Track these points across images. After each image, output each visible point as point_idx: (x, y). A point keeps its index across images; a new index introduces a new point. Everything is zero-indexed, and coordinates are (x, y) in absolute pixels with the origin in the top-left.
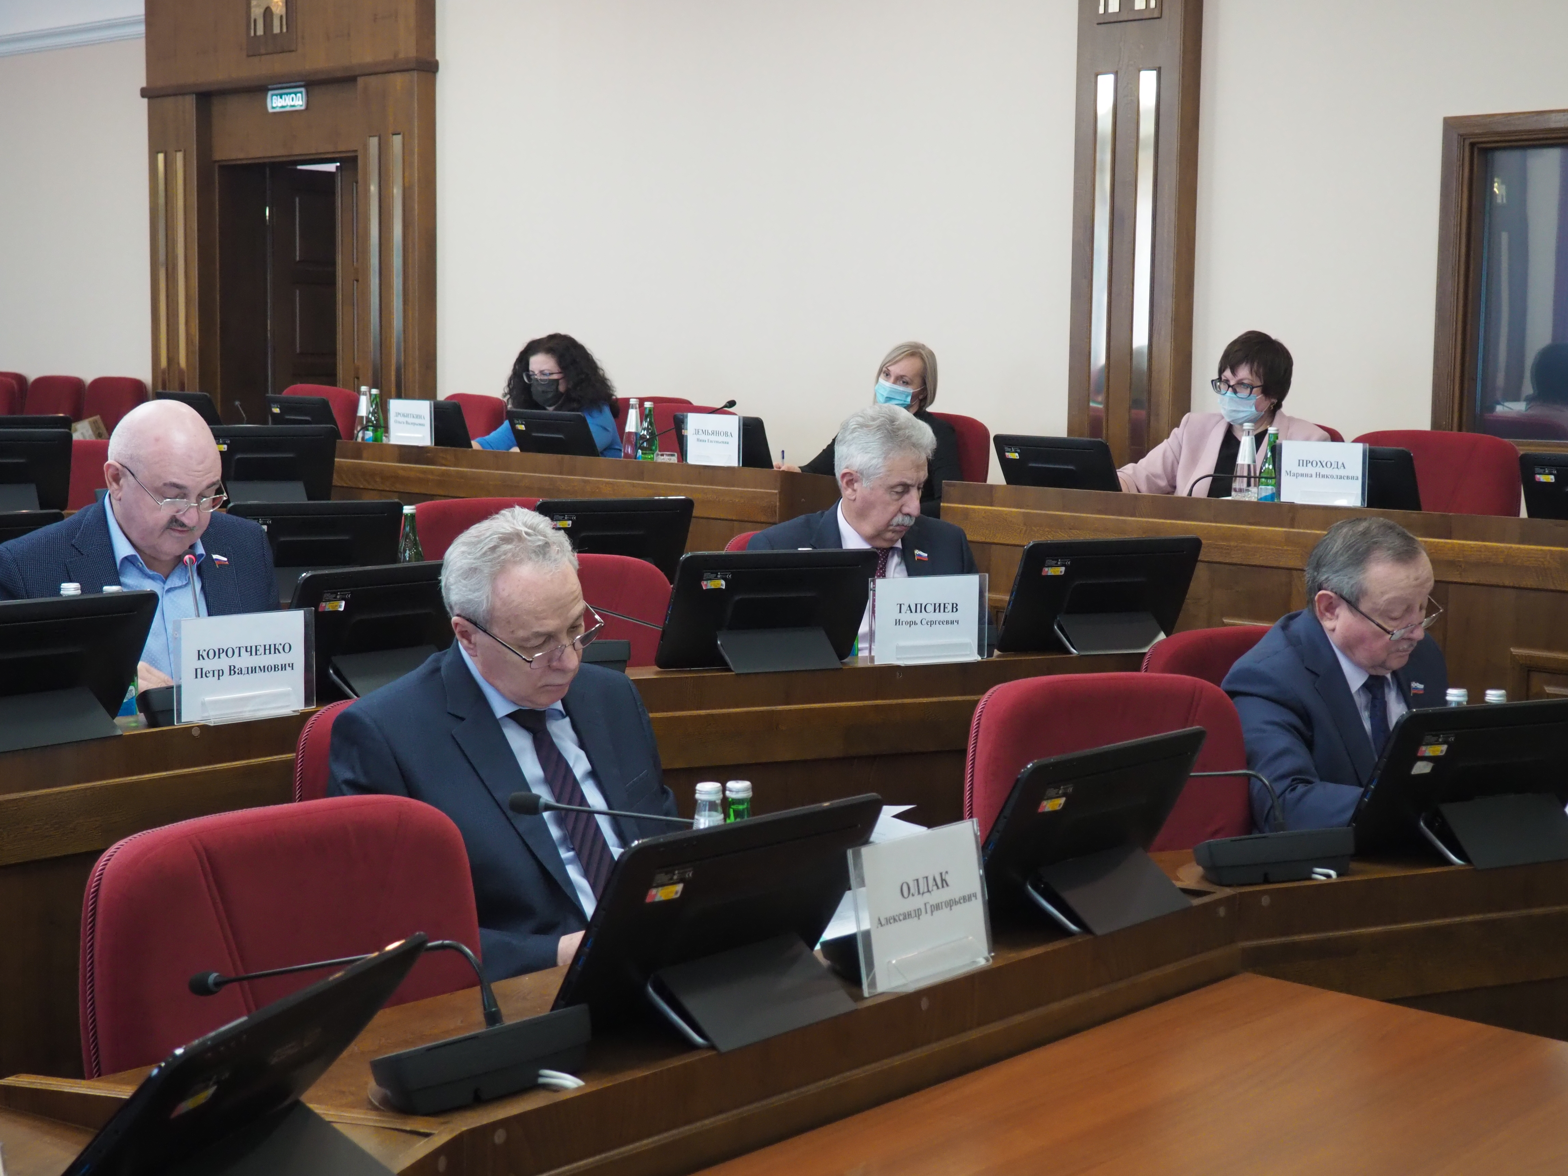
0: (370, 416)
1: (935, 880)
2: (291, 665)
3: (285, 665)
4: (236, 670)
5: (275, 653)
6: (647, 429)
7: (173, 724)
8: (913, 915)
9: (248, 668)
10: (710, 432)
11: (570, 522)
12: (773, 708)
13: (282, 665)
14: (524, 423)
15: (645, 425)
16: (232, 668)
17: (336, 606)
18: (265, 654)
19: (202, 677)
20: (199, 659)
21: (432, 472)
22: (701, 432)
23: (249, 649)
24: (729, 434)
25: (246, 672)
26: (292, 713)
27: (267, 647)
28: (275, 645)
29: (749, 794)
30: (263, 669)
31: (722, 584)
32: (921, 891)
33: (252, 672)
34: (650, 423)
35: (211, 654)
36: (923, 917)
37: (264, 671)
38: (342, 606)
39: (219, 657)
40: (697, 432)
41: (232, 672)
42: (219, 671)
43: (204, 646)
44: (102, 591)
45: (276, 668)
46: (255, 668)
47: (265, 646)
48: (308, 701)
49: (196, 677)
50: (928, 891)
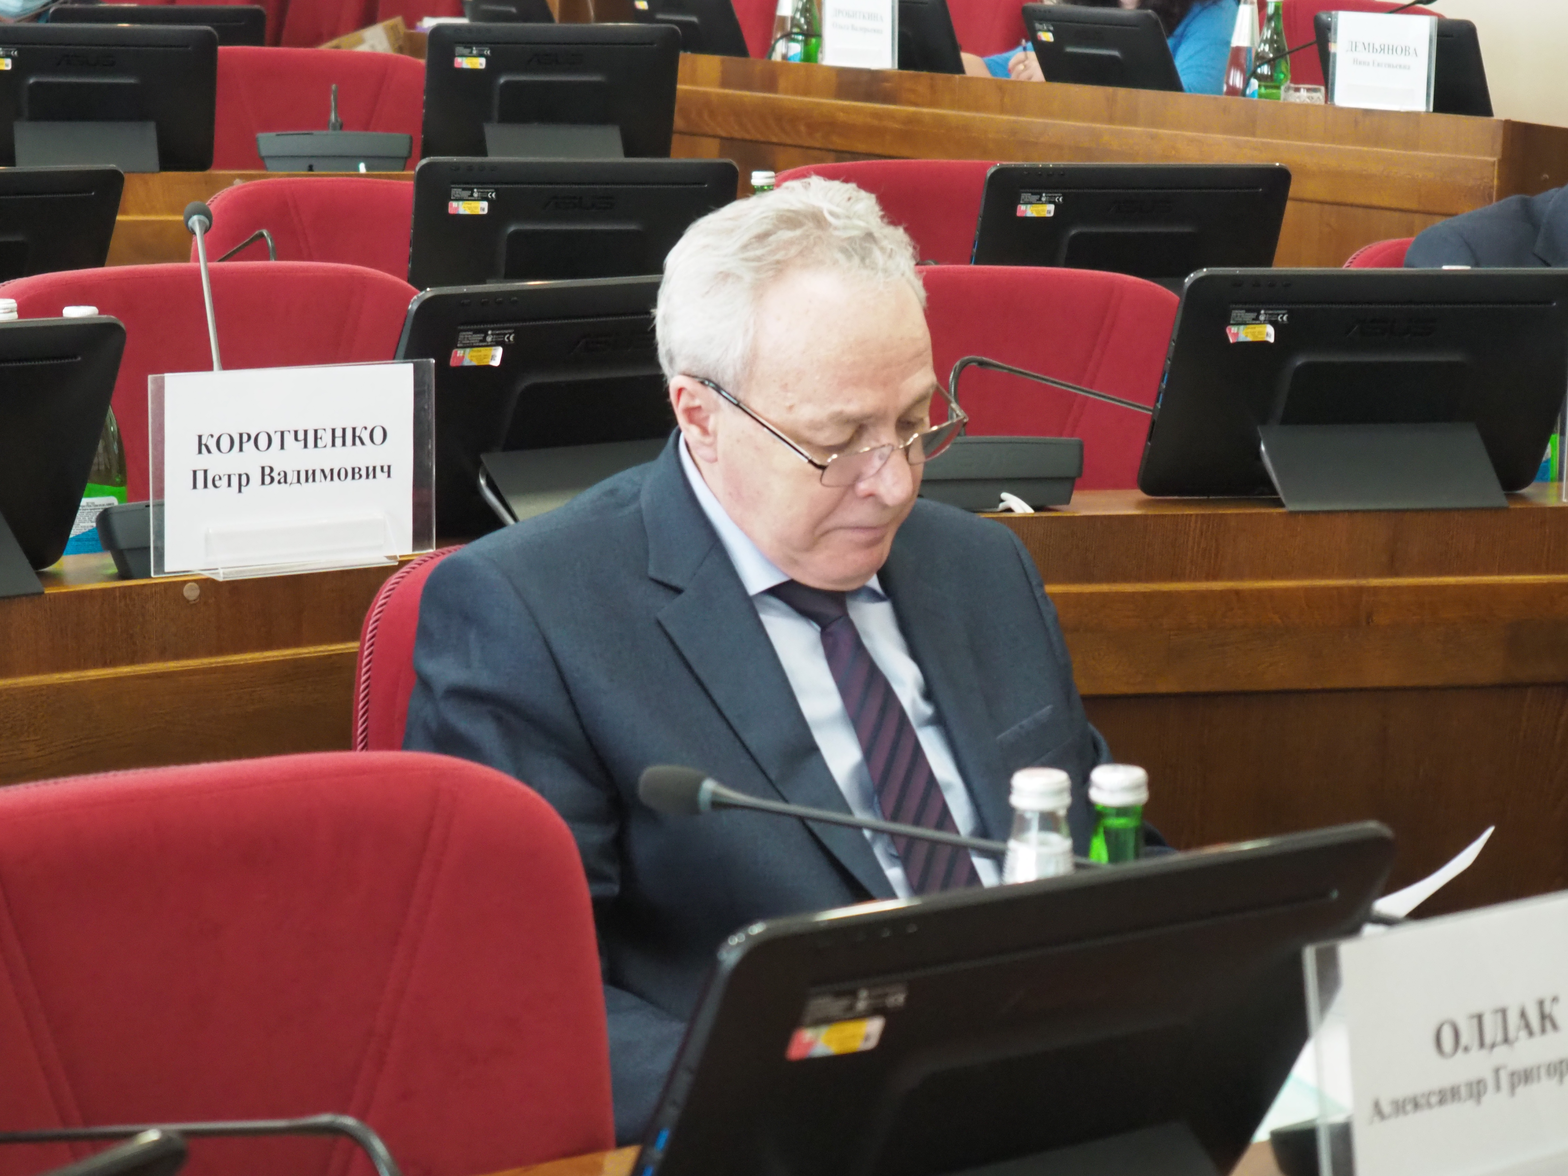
0: (798, 16)
1: (1523, 1015)
2: (386, 469)
3: (374, 468)
4: (274, 474)
5: (354, 444)
6: (1271, 42)
7: (149, 577)
8: (1463, 1091)
9: (299, 472)
10: (1377, 46)
11: (1052, 207)
12: (1363, 582)
13: (367, 468)
14: (1052, 28)
15: (1268, 34)
16: (267, 471)
17: (486, 356)
18: (333, 445)
19: (206, 486)
20: (200, 452)
21: (891, 116)
22: (1360, 47)
23: (301, 436)
24: (1412, 51)
25: (295, 480)
26: (386, 560)
27: (339, 433)
28: (354, 429)
29: (1141, 797)
30: (331, 475)
31: (1268, 333)
32: (1488, 1039)
33: (307, 480)
34: (1275, 31)
35: (225, 443)
36: (1489, 1097)
37: (332, 479)
38: (495, 357)
39: (241, 450)
40: (1354, 47)
41: (267, 479)
42: (240, 476)
43: (210, 428)
44: (61, 314)
45: (355, 473)
46: (314, 472)
47: (333, 431)
48: (420, 538)
49: (195, 487)
50: (1506, 1040)
